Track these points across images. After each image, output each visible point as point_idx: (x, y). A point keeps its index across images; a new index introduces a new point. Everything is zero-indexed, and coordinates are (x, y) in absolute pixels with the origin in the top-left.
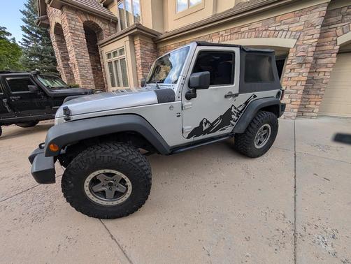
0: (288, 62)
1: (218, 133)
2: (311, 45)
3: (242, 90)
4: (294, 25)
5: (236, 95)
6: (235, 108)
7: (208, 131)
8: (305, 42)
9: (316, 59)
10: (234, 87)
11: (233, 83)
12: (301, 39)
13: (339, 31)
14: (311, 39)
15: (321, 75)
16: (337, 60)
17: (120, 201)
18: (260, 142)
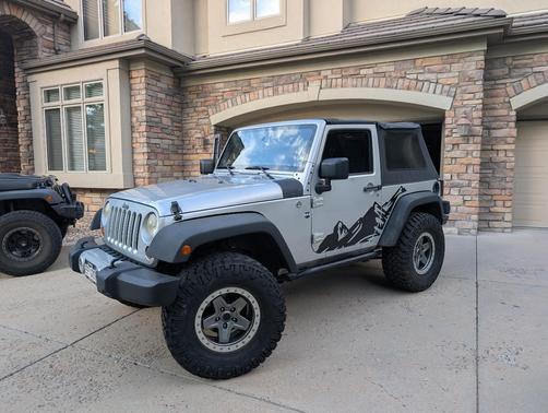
0: (446, 132)
1: (358, 246)
2: (474, 107)
3: (386, 181)
4: (445, 75)
5: (379, 188)
6: (379, 207)
7: (344, 243)
8: (465, 103)
9: (487, 128)
10: (374, 177)
11: (372, 172)
12: (458, 97)
13: (510, 90)
14: (474, 99)
15: (501, 155)
16: (518, 132)
17: (240, 345)
18: (421, 265)
